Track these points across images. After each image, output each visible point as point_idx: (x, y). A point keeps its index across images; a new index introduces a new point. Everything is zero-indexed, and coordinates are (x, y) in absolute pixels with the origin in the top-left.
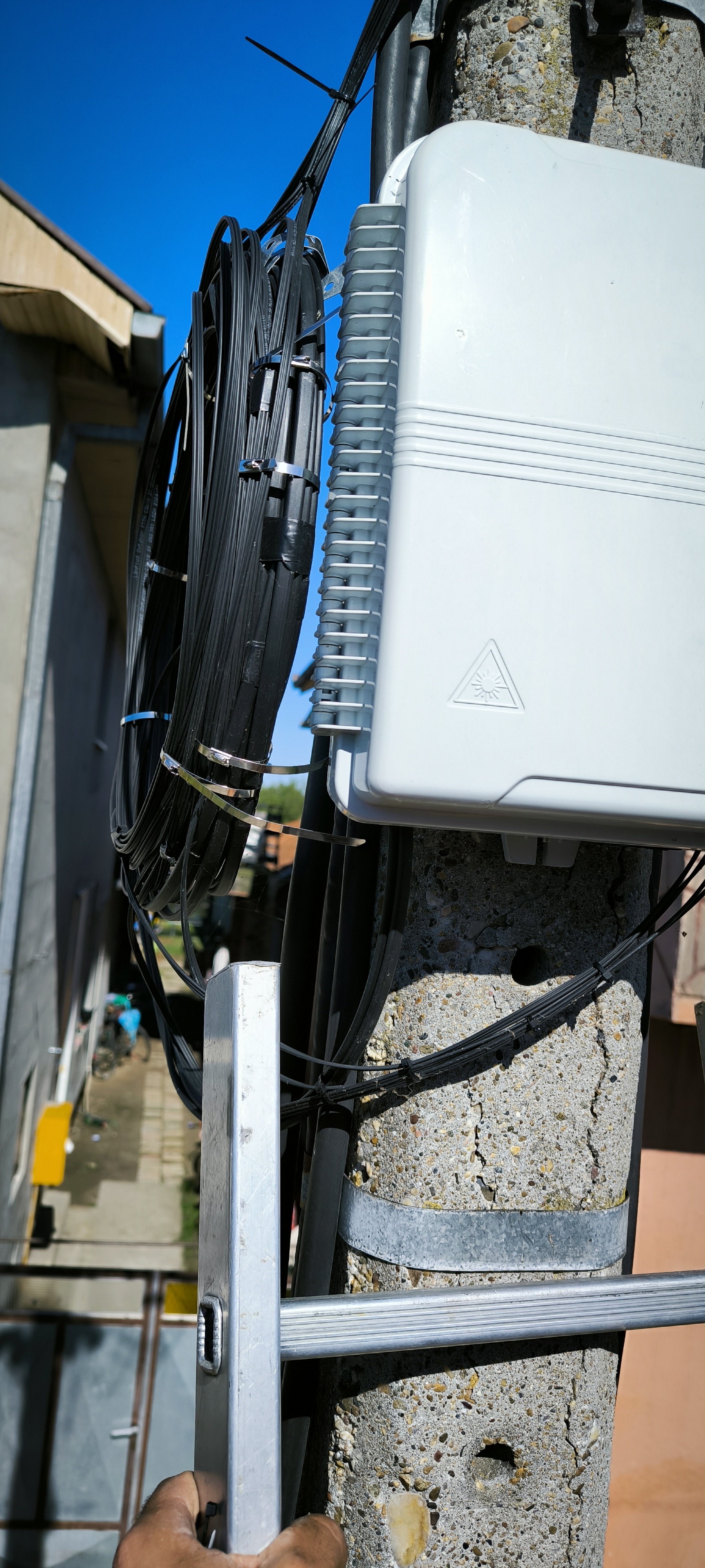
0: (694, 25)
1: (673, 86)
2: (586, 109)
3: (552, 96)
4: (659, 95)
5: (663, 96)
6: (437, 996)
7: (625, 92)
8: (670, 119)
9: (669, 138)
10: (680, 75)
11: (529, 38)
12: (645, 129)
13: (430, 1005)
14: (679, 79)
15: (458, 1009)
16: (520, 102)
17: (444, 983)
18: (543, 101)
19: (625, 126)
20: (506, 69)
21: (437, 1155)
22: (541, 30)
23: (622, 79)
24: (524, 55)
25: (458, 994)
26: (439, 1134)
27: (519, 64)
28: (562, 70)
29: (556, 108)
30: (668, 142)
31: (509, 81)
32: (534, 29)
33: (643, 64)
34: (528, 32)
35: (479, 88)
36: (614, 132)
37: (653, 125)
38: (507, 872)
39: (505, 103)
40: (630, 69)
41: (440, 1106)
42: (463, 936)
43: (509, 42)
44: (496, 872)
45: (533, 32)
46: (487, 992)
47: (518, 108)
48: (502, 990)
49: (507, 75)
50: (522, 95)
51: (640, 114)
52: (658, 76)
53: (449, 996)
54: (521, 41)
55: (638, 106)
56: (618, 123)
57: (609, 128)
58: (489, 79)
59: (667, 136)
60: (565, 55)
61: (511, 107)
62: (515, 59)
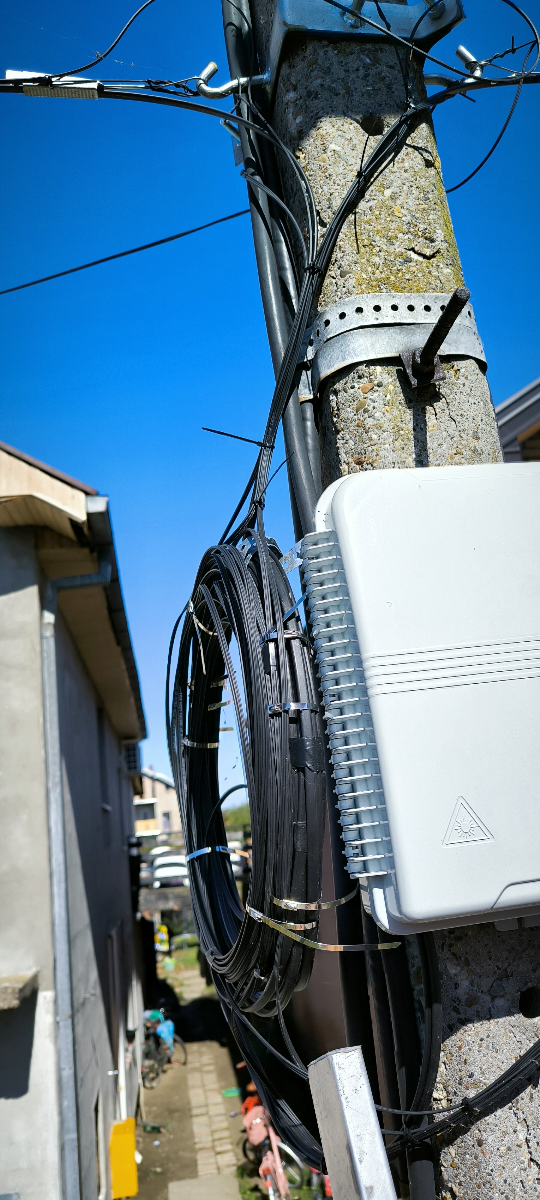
0: (473, 361)
1: (470, 399)
2: (421, 426)
3: (398, 424)
4: (463, 407)
5: (465, 407)
6: (473, 1042)
7: (442, 410)
8: (474, 419)
9: (476, 430)
10: (472, 392)
11: (376, 394)
12: (460, 429)
13: (470, 1050)
14: (472, 395)
15: (491, 1048)
16: (380, 432)
17: (476, 1030)
18: (393, 428)
19: (447, 430)
20: (366, 415)
21: (504, 1168)
22: (382, 388)
23: (438, 403)
24: (376, 405)
25: (488, 1037)
26: (501, 1151)
27: (373, 410)
28: (400, 407)
29: (402, 430)
30: (475, 432)
31: (369, 422)
32: (378, 389)
33: (449, 392)
34: (375, 391)
35: (352, 428)
36: (441, 435)
37: (464, 425)
38: (499, 936)
39: (371, 435)
40: (441, 397)
41: (496, 1128)
42: (480, 991)
43: (364, 399)
44: (491, 939)
45: (377, 391)
46: (507, 1030)
47: (379, 436)
48: (518, 1027)
49: (368, 419)
50: (380, 428)
51: (454, 421)
52: (459, 397)
53: (482, 1040)
54: (372, 397)
55: (452, 417)
56: (442, 429)
57: (437, 434)
58: (356, 422)
59: (475, 429)
60: (400, 398)
61: (375, 437)
62: (370, 408)
